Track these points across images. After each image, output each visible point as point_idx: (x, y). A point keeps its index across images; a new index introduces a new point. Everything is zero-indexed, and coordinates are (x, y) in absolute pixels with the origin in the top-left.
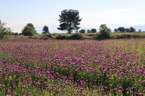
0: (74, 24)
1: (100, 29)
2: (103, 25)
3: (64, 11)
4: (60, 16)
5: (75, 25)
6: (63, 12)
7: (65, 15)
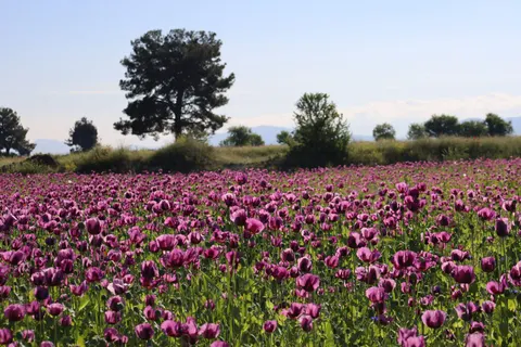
0: (195, 102)
1: (298, 116)
2: (312, 98)
3: (145, 39)
4: (126, 62)
5: (202, 107)
6: (143, 45)
7: (154, 56)
